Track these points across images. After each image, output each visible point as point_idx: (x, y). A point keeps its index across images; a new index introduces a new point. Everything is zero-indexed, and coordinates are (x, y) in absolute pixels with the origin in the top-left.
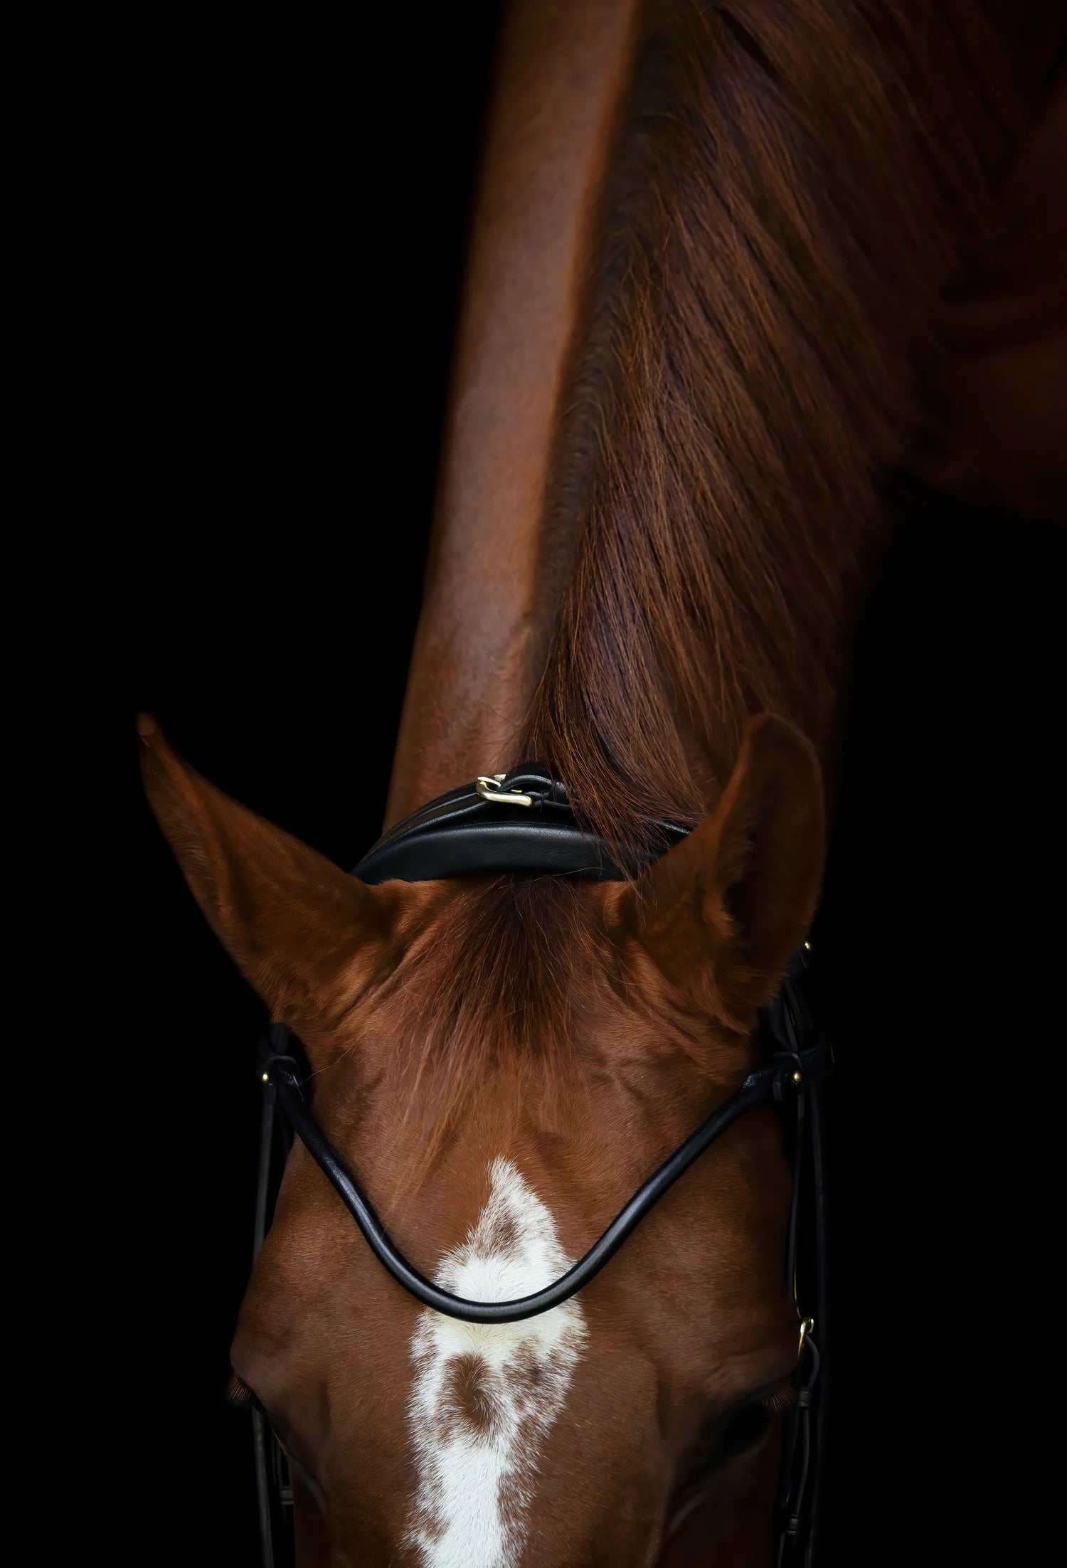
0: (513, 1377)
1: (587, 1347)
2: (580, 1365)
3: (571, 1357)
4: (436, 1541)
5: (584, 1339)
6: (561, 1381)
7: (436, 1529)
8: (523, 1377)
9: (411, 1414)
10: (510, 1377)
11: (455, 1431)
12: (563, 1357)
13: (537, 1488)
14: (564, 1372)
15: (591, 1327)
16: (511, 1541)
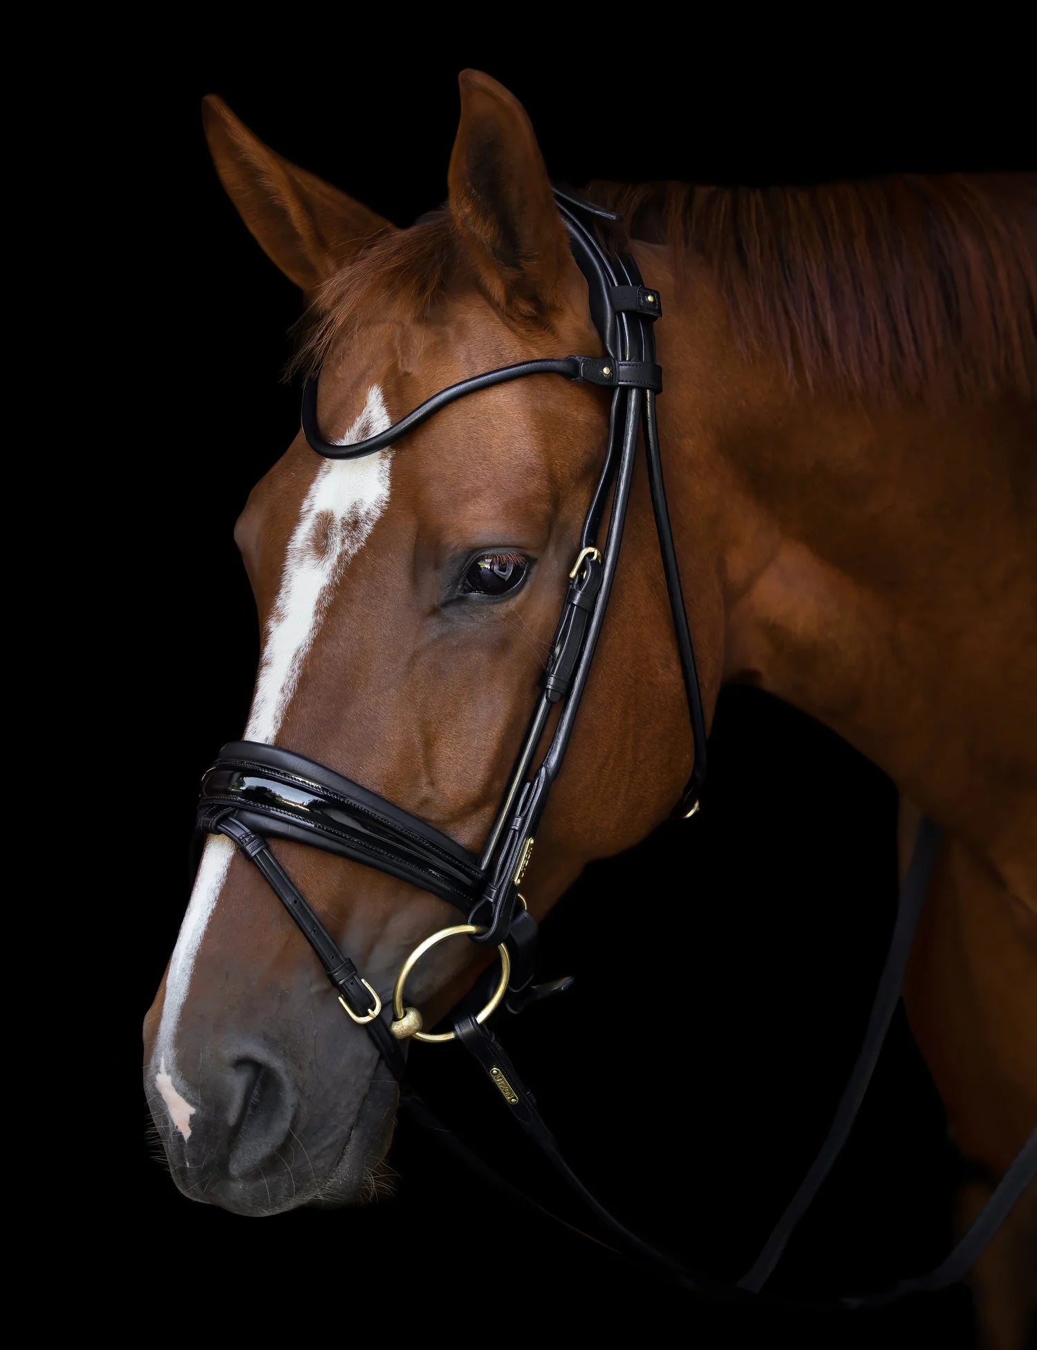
0: (345, 524)
1: (387, 508)
2: (381, 519)
3: (377, 514)
4: (278, 626)
5: (386, 502)
6: (367, 528)
7: (280, 618)
8: (349, 525)
9: (289, 547)
10: (343, 524)
11: (307, 557)
12: (373, 513)
13: (335, 595)
14: (370, 524)
15: (392, 496)
16: (314, 628)
